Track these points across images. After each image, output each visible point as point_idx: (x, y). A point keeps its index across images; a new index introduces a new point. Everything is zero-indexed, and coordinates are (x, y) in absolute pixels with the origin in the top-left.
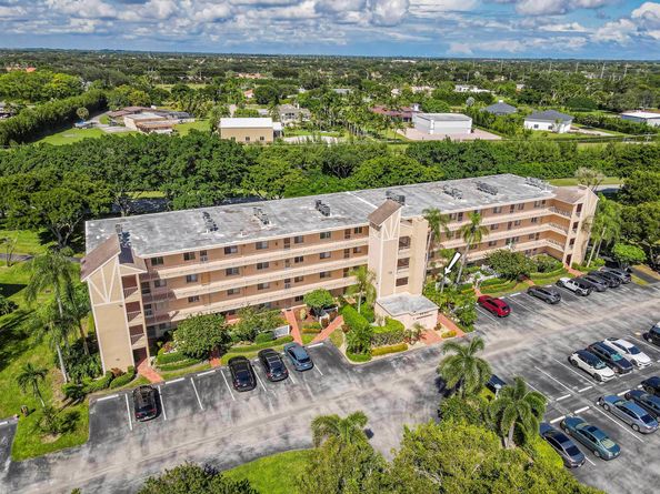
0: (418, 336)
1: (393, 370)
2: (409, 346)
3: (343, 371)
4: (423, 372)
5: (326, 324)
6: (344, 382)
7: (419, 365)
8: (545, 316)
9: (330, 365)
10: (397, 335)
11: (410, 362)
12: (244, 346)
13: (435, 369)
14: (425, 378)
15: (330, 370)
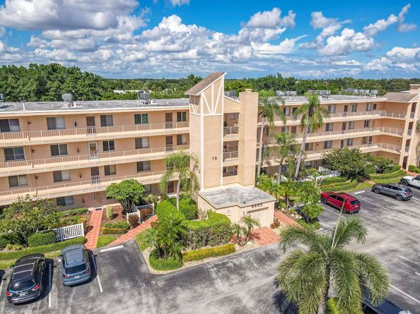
0: (250, 236)
1: (211, 281)
2: (237, 247)
3: (136, 285)
4: (254, 284)
5: (135, 223)
6: (131, 303)
7: (249, 274)
8: (401, 212)
9: (120, 276)
10: (222, 233)
11: (237, 270)
12: (13, 251)
13: (271, 279)
14: (258, 293)
15: (117, 284)
